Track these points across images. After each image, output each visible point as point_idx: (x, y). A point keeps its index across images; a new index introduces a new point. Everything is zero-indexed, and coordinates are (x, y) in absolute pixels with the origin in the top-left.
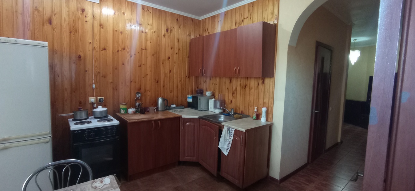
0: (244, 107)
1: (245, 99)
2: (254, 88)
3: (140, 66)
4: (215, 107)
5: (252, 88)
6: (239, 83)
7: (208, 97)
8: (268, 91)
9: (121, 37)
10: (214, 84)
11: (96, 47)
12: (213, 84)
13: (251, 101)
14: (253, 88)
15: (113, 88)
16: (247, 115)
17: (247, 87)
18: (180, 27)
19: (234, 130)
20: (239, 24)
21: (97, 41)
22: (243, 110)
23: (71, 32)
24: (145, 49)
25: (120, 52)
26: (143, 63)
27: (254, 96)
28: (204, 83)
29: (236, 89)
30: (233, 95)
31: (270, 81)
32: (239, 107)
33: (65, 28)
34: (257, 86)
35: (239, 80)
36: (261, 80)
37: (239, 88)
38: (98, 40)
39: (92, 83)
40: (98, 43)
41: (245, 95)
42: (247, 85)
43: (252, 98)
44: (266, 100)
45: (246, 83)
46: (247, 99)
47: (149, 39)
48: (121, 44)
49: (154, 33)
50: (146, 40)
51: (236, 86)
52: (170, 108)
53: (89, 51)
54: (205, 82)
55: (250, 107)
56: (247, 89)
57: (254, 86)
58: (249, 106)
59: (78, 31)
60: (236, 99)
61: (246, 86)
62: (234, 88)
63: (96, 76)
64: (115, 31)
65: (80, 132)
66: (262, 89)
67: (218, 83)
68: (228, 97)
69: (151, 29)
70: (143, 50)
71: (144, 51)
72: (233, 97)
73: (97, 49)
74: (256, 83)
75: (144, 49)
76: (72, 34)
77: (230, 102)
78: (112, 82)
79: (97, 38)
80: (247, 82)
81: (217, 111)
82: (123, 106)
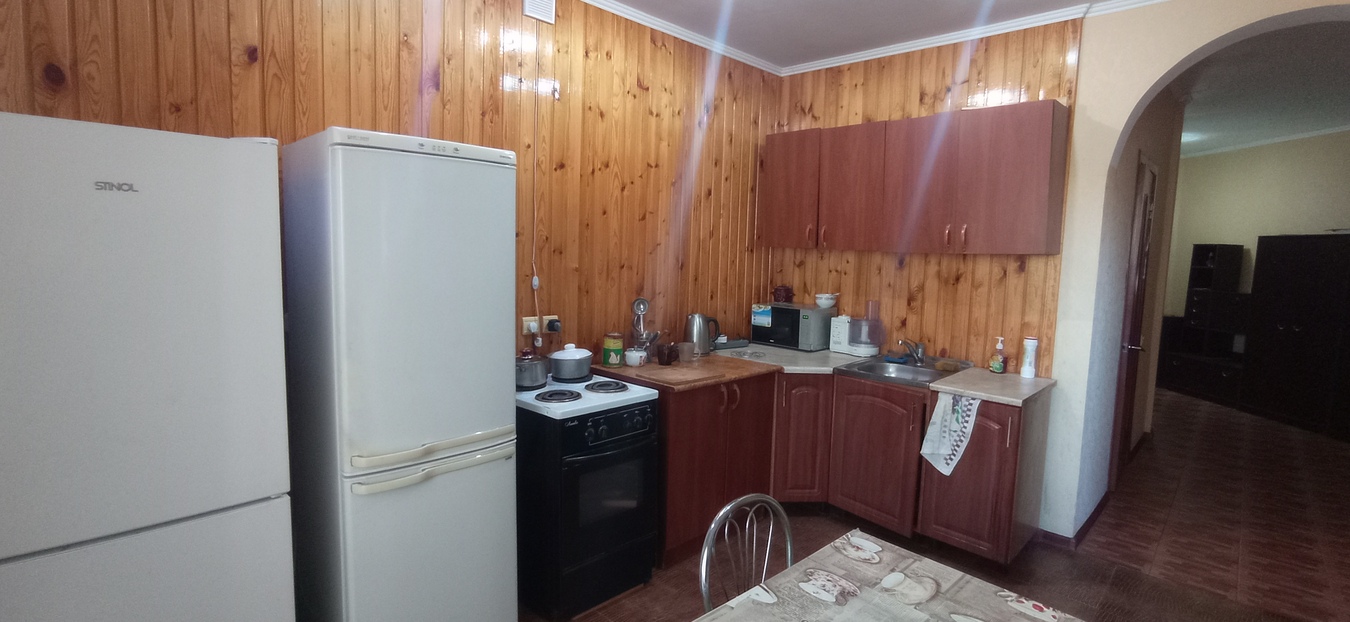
0: (953, 338)
1: (954, 316)
2: (990, 283)
3: (644, 218)
4: (854, 339)
5: (980, 285)
6: (933, 268)
7: (825, 309)
8: (1039, 293)
9: (601, 126)
10: (837, 271)
11: (543, 158)
12: (834, 273)
13: (976, 321)
14: (986, 283)
15: (579, 288)
16: (963, 358)
17: (962, 280)
18: (735, 99)
19: (976, 404)
20: (935, 97)
21: (544, 141)
22: (947, 347)
23: (483, 114)
24: (657, 166)
25: (597, 173)
26: (650, 210)
27: (989, 305)
28: (797, 269)
29: (921, 288)
30: (909, 304)
31: (1047, 264)
32: (932, 339)
33: (470, 101)
34: (998, 278)
35: (933, 261)
36: (1016, 261)
37: (932, 285)
38: (547, 139)
39: (529, 272)
40: (547, 148)
41: (954, 303)
42: (961, 275)
43: (979, 313)
44: (1033, 318)
45: (958, 270)
46: (963, 316)
47: (665, 135)
48: (600, 150)
49: (677, 117)
50: (659, 139)
51: (922, 277)
52: (717, 347)
53: (526, 170)
54: (799, 266)
55: (972, 337)
56: (964, 287)
57: (990, 279)
58: (969, 334)
59: (500, 109)
60: (922, 315)
61: (958, 279)
62: (915, 284)
63: (541, 250)
64: (587, 109)
65: (576, 423)
66: (1016, 289)
67: (851, 268)
68: (892, 310)
69: (671, 104)
70: (651, 167)
71: (653, 170)
72: (912, 309)
73: (543, 166)
74: (997, 270)
75: (653, 165)
76: (487, 118)
77: (897, 323)
78: (576, 270)
79: (545, 132)
80: (962, 266)
81: (864, 351)
82: (616, 341)
